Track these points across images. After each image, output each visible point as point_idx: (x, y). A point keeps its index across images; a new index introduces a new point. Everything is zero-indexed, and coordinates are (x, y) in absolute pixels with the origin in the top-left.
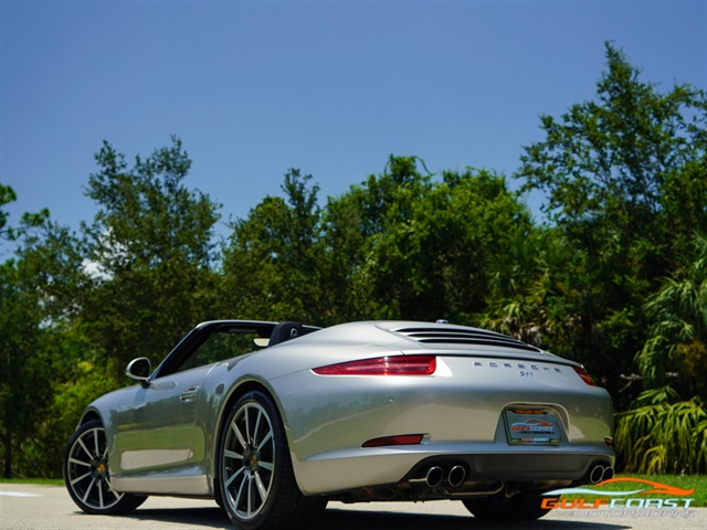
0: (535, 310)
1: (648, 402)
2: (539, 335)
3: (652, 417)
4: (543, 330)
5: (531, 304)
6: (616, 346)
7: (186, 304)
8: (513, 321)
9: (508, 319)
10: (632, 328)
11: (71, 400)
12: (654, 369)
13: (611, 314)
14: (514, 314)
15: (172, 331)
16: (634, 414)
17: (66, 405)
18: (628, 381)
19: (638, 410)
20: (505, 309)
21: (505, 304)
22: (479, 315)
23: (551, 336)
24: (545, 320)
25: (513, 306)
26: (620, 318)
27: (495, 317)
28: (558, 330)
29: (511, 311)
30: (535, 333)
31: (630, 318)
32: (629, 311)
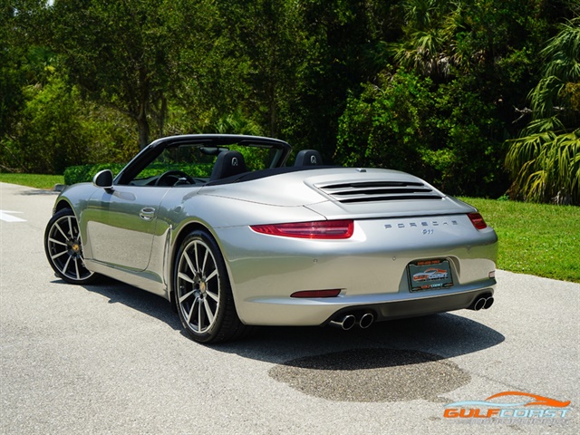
0: (445, 43)
1: (537, 130)
2: (448, 65)
3: (538, 145)
4: (451, 62)
5: (443, 37)
6: (514, 81)
7: (138, 39)
8: (426, 53)
9: (421, 50)
10: (528, 65)
11: (40, 107)
12: (543, 105)
13: (512, 52)
14: (427, 46)
15: (127, 64)
16: (523, 141)
17: (36, 110)
18: (520, 114)
19: (528, 137)
20: (420, 41)
21: (419, 37)
22: (395, 45)
23: (458, 67)
24: (454, 52)
25: (427, 38)
26: (519, 56)
27: (410, 48)
28: (465, 62)
29: (424, 43)
30: (445, 63)
31: (528, 56)
32: (527, 49)
